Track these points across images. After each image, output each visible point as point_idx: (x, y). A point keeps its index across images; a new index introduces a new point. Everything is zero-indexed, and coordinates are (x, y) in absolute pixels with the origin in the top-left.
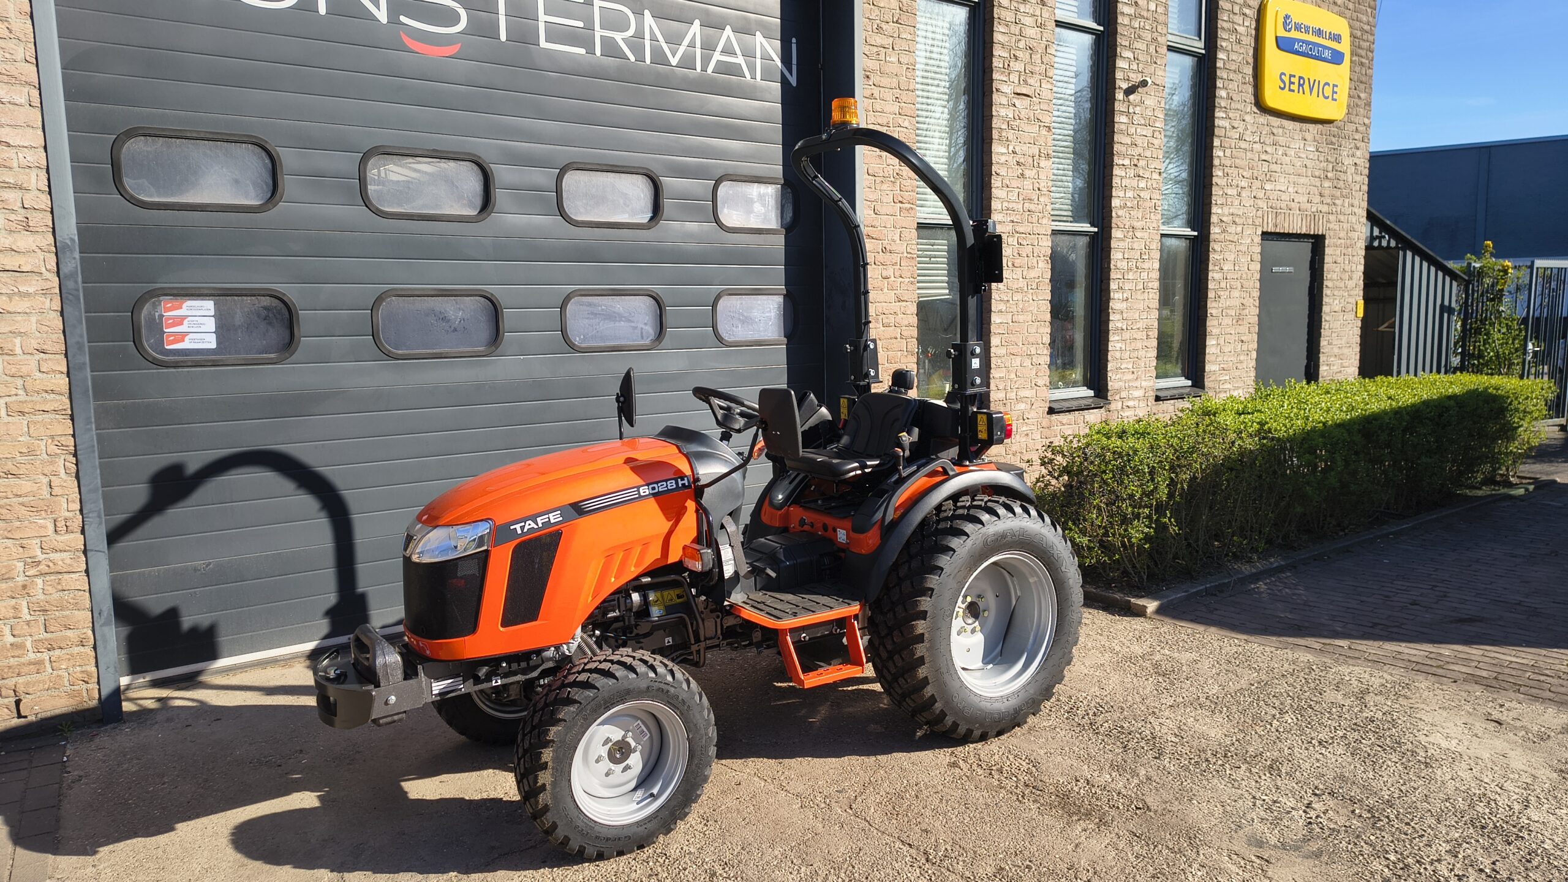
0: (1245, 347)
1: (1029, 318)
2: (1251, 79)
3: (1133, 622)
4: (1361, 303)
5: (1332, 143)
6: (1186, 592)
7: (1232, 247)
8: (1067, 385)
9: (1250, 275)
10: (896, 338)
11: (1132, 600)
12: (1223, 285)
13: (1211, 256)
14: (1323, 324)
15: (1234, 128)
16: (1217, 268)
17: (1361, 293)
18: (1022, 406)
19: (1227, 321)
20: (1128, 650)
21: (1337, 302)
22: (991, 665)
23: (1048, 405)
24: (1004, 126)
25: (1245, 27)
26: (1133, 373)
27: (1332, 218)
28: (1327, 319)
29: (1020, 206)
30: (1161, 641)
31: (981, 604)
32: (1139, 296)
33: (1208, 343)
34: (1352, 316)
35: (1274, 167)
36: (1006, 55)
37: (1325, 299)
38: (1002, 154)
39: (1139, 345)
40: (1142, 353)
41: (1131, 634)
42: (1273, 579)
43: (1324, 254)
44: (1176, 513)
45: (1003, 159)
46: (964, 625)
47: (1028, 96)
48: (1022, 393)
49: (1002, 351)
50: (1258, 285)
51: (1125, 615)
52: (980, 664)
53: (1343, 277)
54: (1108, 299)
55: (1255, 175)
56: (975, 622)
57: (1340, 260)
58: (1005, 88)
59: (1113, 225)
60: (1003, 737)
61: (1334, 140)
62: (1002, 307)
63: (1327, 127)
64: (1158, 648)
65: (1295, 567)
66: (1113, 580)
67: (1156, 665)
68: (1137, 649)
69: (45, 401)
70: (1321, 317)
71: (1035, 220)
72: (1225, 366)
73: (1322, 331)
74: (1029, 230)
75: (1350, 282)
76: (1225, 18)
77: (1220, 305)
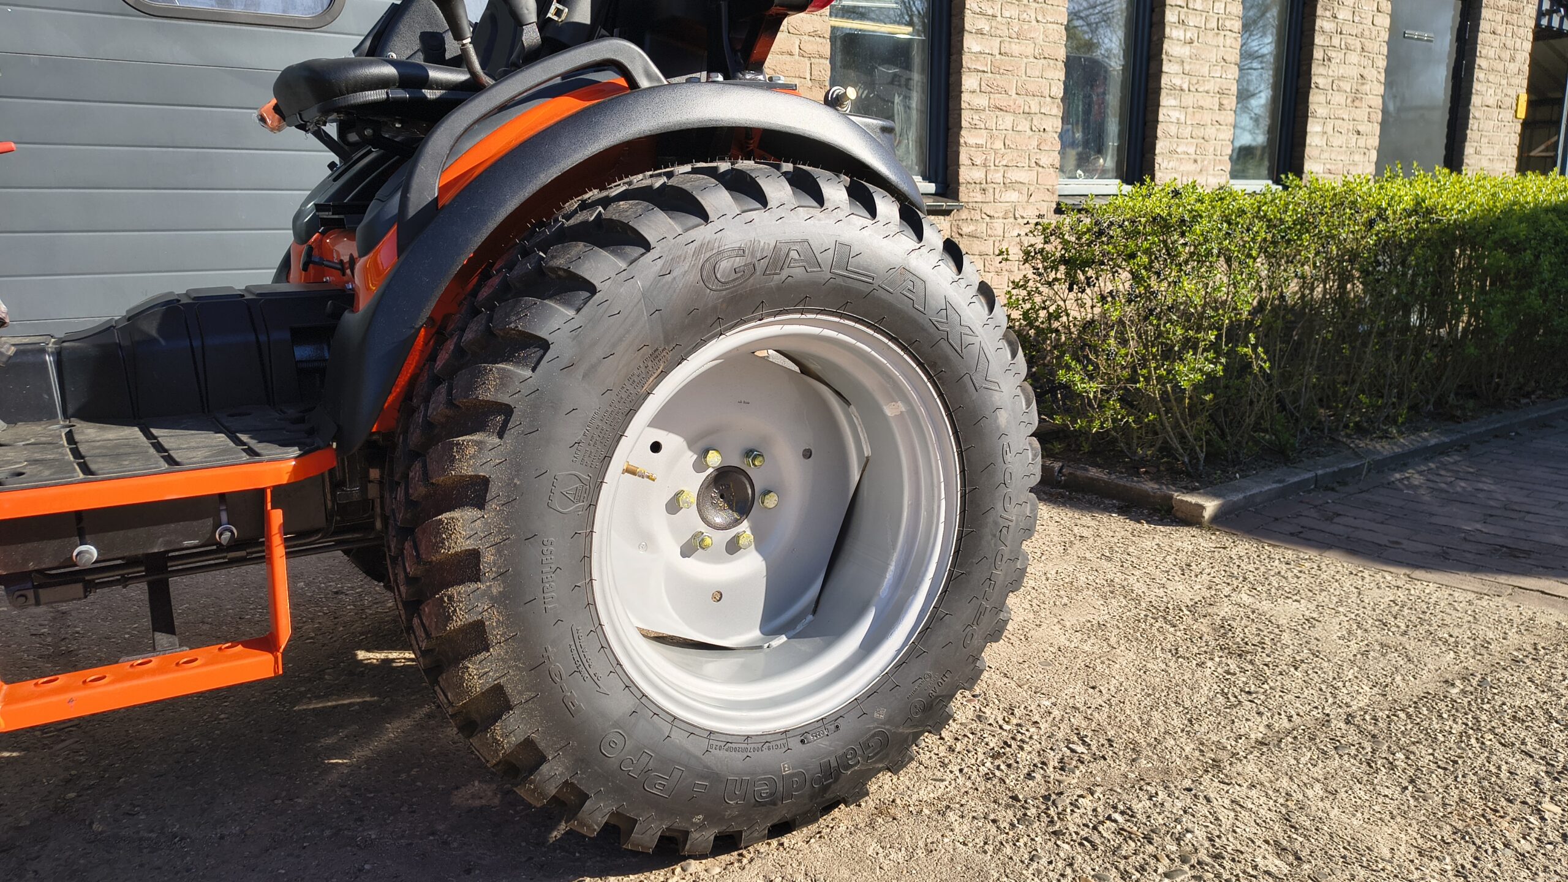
0: (1362, 142)
1: (1029, 50)
3: (1175, 536)
4: (1524, 98)
6: (1279, 481)
8: (1090, 173)
9: (1374, 33)
10: (791, 54)
11: (1178, 496)
12: (1336, 41)
14: (1471, 121)
16: (1328, 14)
17: (1525, 83)
18: (1012, 196)
19: (1338, 98)
20: (1161, 592)
21: (1491, 91)
22: (783, 639)
23: (1056, 199)
26: (1196, 161)
28: (1477, 115)
30: (1232, 575)
31: (758, 474)
32: (1210, 38)
33: (1309, 129)
34: (1508, 115)
37: (1476, 86)
39: (1207, 117)
40: (1211, 131)
41: (1170, 559)
42: (1432, 465)
43: (1479, 18)
44: (1266, 340)
46: (702, 527)
48: (1014, 175)
49: (981, 101)
50: (1385, 50)
51: (1161, 522)
52: (754, 634)
53: (1503, 56)
54: (1162, 37)
56: (736, 523)
57: (1500, 29)
60: (791, 839)
62: (983, 24)
64: (1227, 590)
65: (1467, 447)
66: (1143, 462)
67: (1223, 629)
68: (1183, 591)
70: (1468, 111)
72: (1333, 168)
73: (1468, 132)
75: (1512, 65)
77: (1331, 73)
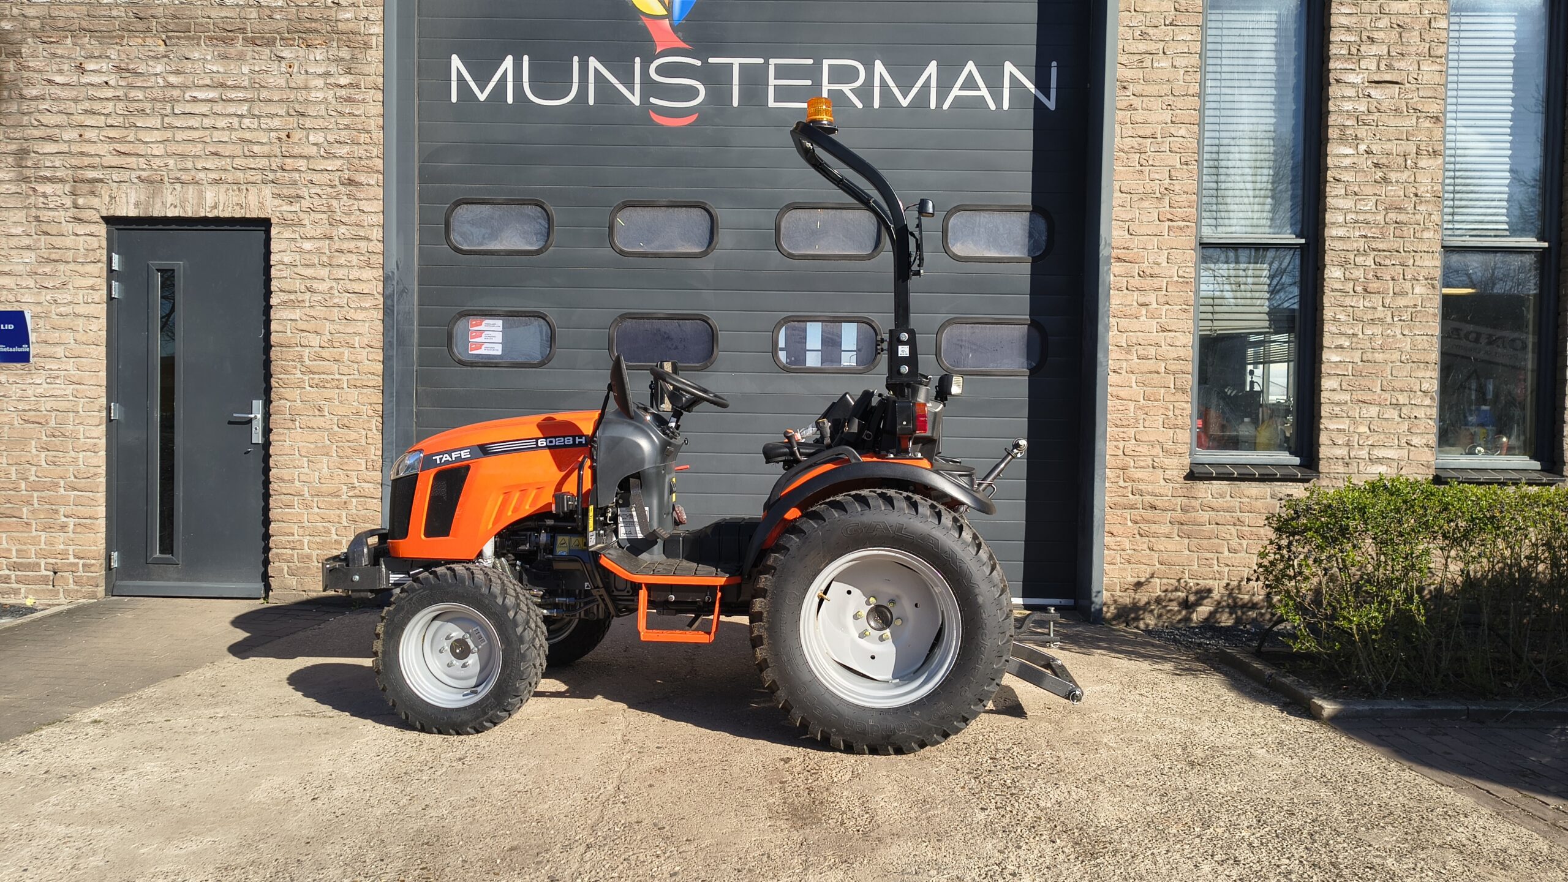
1: (1395, 357)
6: (1423, 707)
8: (1491, 450)
11: (1316, 698)
22: (898, 680)
23: (1433, 472)
24: (1351, 122)
29: (1380, 218)
31: (894, 610)
36: (1354, 39)
38: (1347, 156)
45: (1347, 161)
46: (868, 628)
47: (1397, 83)
48: (1381, 453)
49: (1342, 397)
51: (1299, 715)
52: (888, 676)
56: (883, 629)
58: (1352, 78)
62: (1343, 342)
69: (369, 380)
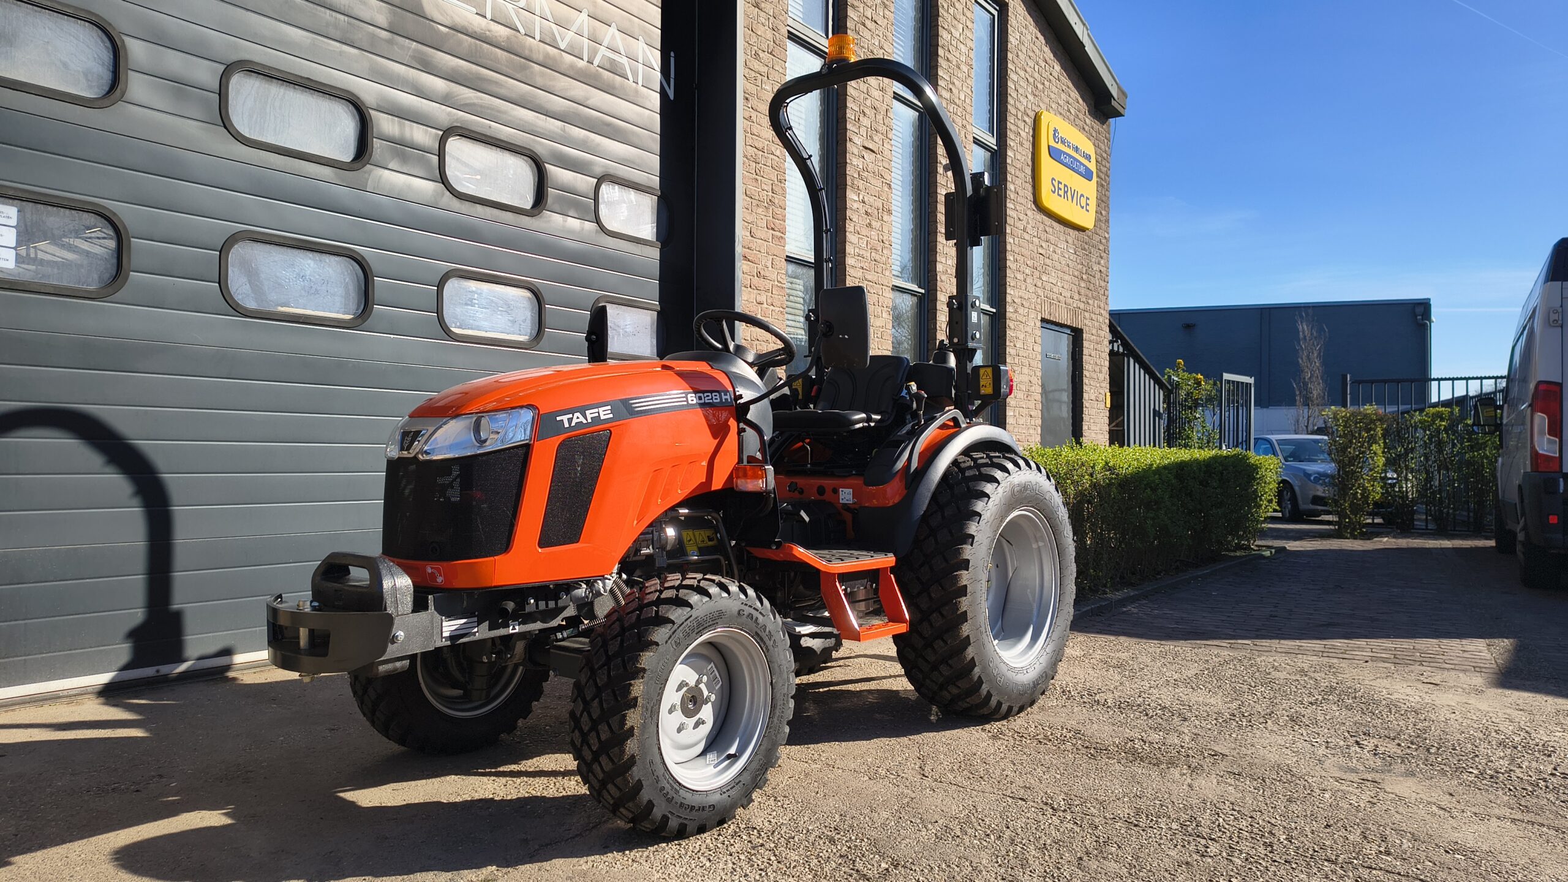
0: (1033, 422)
2: (1031, 180)
4: (1108, 394)
5: (1084, 249)
7: (1021, 326)
9: (1034, 356)
12: (1017, 361)
13: (1008, 332)
14: (1084, 409)
15: (1020, 220)
16: (1012, 344)
17: (1108, 387)
19: (1020, 395)
21: (1092, 391)
24: (856, 175)
25: (1026, 133)
27: (1087, 315)
28: (1087, 405)
29: (869, 255)
33: (1007, 414)
34: (1102, 405)
35: (1048, 261)
36: (857, 109)
37: (1085, 387)
38: (855, 201)
43: (1082, 347)
45: (855, 206)
47: (873, 152)
50: (1040, 366)
53: (1096, 369)
55: (1035, 265)
57: (1093, 353)
58: (856, 139)
59: (938, 288)
60: (1023, 715)
61: (1086, 247)
63: (1081, 235)
65: (1147, 596)
70: (1083, 403)
71: (880, 270)
72: (1020, 438)
73: (1084, 416)
74: (875, 279)
75: (1101, 375)
76: (1012, 121)
